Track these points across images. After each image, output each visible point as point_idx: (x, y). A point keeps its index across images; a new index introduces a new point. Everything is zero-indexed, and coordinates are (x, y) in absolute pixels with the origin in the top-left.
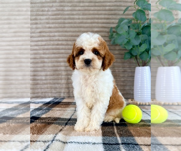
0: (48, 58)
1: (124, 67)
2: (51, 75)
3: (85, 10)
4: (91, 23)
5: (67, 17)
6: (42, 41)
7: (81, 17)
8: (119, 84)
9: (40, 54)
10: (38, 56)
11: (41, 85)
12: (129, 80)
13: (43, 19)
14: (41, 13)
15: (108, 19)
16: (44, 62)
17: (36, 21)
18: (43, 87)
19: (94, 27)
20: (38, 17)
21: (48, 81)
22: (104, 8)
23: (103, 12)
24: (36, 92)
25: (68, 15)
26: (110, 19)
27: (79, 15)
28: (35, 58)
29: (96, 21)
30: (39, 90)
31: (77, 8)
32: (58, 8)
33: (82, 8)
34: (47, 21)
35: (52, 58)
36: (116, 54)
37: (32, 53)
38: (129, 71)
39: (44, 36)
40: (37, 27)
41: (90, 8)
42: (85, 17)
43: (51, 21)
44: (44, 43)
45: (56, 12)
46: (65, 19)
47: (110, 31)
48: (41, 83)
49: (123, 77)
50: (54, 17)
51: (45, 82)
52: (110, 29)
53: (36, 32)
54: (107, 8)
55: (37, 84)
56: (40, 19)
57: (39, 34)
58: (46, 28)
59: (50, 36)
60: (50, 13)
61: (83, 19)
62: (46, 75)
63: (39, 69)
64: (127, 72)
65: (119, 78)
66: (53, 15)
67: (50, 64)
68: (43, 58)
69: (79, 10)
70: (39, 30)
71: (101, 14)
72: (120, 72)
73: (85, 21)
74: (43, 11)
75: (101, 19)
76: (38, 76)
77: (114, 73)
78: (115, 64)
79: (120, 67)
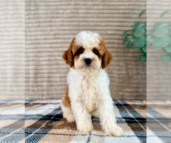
1: (138, 70)
3: (99, 13)
4: (106, 26)
5: (81, 19)
6: (57, 43)
7: (95, 20)
8: (132, 86)
9: (55, 56)
10: (52, 58)
11: (56, 87)
12: (142, 82)
13: (57, 22)
14: (55, 15)
15: (122, 22)
16: (59, 64)
17: (51, 24)
18: (57, 89)
19: (108, 30)
20: (53, 20)
21: (63, 83)
22: (118, 11)
23: (117, 15)
24: (50, 94)
25: (82, 17)
26: (124, 22)
27: (94, 18)
28: (49, 60)
29: (110, 24)
30: (54, 92)
31: (92, 11)
32: (73, 11)
33: (97, 11)
34: (61, 23)
36: (129, 57)
37: (47, 55)
38: (143, 73)
39: (58, 39)
40: (52, 29)
41: (104, 11)
42: (99, 20)
43: (65, 24)
44: (58, 45)
45: (70, 15)
46: (80, 22)
47: (124, 34)
48: (56, 85)
49: (137, 79)
50: (69, 19)
51: (60, 83)
52: (123, 32)
53: (50, 34)
54: (121, 11)
55: (52, 86)
56: (55, 22)
57: (53, 36)
58: (60, 30)
59: (65, 39)
60: (64, 16)
61: (97, 22)
62: (61, 77)
63: (54, 71)
64: (140, 74)
65: (133, 80)
66: (68, 18)
68: (58, 60)
69: (94, 13)
70: (53, 33)
71: (115, 17)
72: (134, 74)
73: (99, 24)
74: (57, 13)
75: (115, 22)
76: (53, 78)
77: (128, 75)
78: (129, 66)
79: (133, 69)
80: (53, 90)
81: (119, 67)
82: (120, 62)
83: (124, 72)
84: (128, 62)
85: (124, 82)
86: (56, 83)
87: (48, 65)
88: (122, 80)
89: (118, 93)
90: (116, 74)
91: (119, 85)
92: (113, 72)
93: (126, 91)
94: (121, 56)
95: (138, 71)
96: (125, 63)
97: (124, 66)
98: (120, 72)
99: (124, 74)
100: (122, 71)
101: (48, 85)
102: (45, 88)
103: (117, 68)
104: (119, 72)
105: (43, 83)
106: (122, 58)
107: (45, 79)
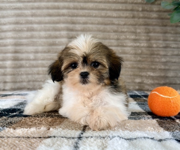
0: (40, 23)
1: (166, 40)
2: (45, 52)
8: (157, 67)
9: (27, 16)
10: (22, 19)
11: (28, 69)
12: (174, 60)
16: (32, 30)
18: (30, 72)
21: (40, 62)
28: (17, 23)
30: (24, 77)
35: (46, 23)
36: (153, 18)
37: (13, 14)
38: (174, 46)
48: (27, 65)
49: (165, 56)
51: (34, 63)
55: (21, 66)
62: (36, 52)
63: (24, 41)
64: (171, 47)
65: (158, 58)
67: (43, 34)
68: (31, 23)
72: (160, 48)
76: (23, 53)
77: (150, 49)
78: (152, 34)
79: (159, 40)
80: (22, 74)
81: (136, 36)
82: (137, 27)
83: (144, 44)
84: (151, 28)
85: (143, 61)
86: (28, 62)
87: (14, 30)
88: (140, 57)
89: (134, 79)
90: (130, 47)
91: (135, 65)
92: (125, 45)
93: (147, 76)
94: (139, 18)
95: (168, 42)
96: (146, 29)
97: (143, 34)
98: (138, 44)
99: (143, 47)
100: (141, 42)
101: (13, 66)
102: (9, 70)
103: (133, 37)
104: (135, 45)
105: (5, 62)
106: (141, 20)
107: (9, 55)
